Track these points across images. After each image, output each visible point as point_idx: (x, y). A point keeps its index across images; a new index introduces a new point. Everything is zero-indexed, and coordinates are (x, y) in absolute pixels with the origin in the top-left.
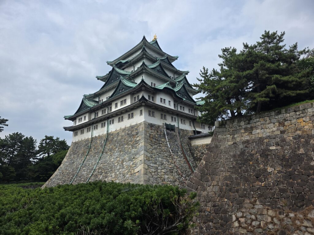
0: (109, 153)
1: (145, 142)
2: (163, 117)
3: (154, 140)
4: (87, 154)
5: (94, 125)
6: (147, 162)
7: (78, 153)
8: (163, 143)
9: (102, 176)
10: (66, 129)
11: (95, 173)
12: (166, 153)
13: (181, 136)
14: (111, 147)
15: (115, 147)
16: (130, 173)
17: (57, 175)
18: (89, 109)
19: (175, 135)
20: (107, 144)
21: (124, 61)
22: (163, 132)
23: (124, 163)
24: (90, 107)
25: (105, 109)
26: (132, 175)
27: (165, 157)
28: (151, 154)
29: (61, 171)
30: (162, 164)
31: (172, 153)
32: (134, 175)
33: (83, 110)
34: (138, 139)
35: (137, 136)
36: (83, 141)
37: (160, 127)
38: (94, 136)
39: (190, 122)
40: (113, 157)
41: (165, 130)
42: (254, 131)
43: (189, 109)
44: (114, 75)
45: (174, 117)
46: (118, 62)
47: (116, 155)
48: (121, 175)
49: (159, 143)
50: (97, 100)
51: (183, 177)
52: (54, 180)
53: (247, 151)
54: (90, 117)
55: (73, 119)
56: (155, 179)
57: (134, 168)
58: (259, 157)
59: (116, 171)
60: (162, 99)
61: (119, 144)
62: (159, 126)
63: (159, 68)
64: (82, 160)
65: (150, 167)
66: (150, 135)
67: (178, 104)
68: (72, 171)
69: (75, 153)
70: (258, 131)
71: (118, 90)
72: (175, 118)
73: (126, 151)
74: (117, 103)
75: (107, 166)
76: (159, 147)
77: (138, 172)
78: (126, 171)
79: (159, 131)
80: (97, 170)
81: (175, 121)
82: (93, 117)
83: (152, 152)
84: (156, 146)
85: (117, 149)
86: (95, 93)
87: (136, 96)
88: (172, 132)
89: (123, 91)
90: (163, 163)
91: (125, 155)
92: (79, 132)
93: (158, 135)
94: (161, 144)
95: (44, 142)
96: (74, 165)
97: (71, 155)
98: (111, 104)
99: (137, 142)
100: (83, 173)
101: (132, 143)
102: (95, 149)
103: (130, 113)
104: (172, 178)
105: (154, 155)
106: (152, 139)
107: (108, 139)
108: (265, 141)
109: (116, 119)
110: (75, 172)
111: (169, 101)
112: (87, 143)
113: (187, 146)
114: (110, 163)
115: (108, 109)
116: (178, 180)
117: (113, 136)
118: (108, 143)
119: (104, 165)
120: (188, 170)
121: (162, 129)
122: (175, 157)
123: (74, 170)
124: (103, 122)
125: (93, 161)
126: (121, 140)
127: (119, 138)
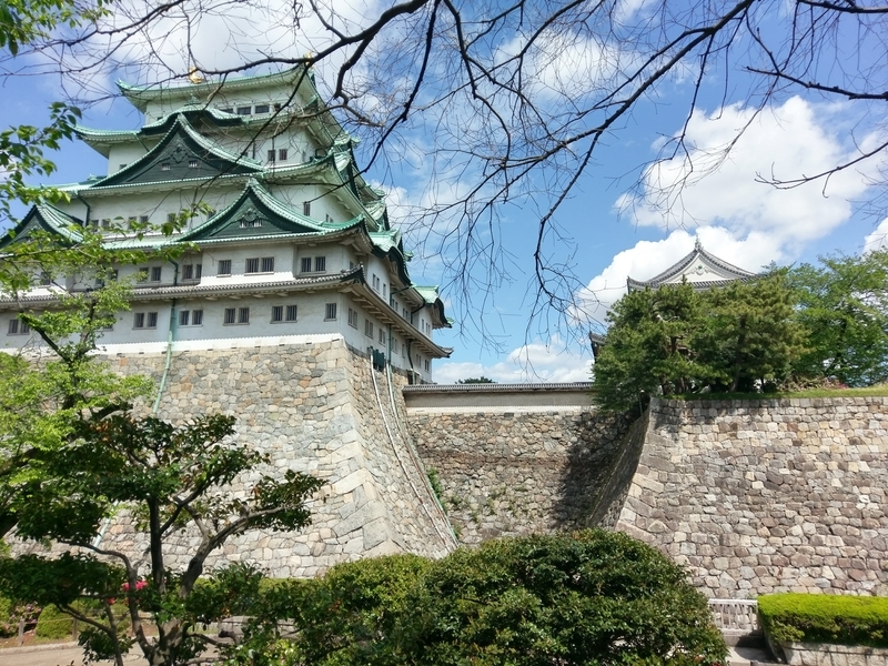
1: (351, 403)
2: (368, 329)
3: (362, 398)
6: (366, 462)
8: (374, 407)
19: (384, 384)
26: (329, 502)
28: (366, 441)
31: (391, 437)
32: (336, 500)
34: (322, 391)
35: (316, 381)
37: (365, 360)
39: (404, 346)
41: (372, 368)
44: (179, 150)
45: (383, 330)
49: (370, 408)
60: (375, 275)
62: (362, 357)
65: (375, 478)
66: (354, 381)
67: (394, 294)
71: (234, 218)
72: (384, 334)
73: (278, 425)
74: (229, 261)
76: (371, 419)
77: (352, 492)
79: (364, 371)
81: (385, 341)
83: (366, 434)
84: (367, 416)
88: (380, 375)
89: (261, 229)
90: (388, 467)
91: (277, 436)
93: (364, 383)
99: (323, 400)
103: (283, 304)
104: (410, 507)
105: (369, 442)
106: (359, 396)
109: (215, 312)
111: (384, 284)
113: (402, 415)
115: (177, 271)
117: (200, 366)
121: (368, 365)
122: (397, 448)
126: (243, 385)
127: (230, 376)
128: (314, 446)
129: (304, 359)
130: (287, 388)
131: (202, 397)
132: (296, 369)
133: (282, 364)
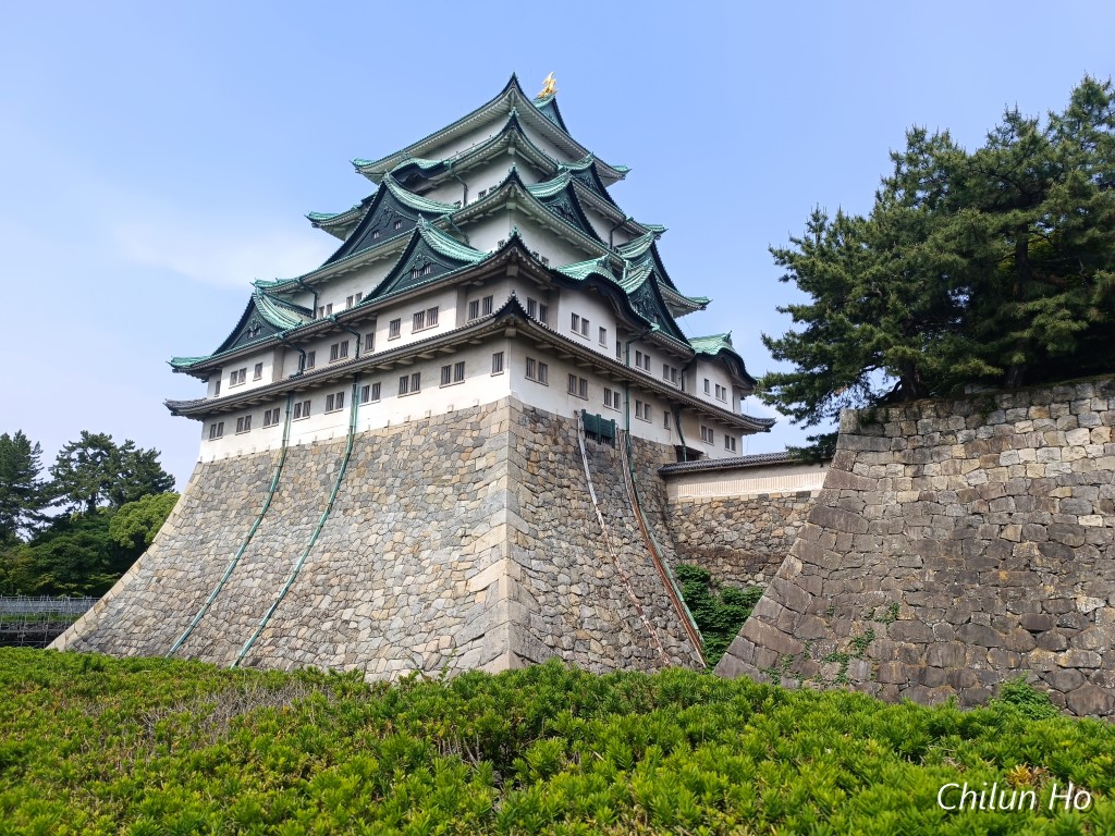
0: (358, 511)
1: (510, 475)
2: (577, 388)
3: (543, 473)
4: (260, 511)
5: (297, 401)
6: (517, 552)
7: (224, 507)
8: (572, 486)
9: (328, 599)
10: (175, 409)
11: (299, 587)
12: (584, 524)
13: (635, 464)
14: (365, 488)
15: (383, 490)
16: (448, 593)
17: (131, 588)
18: (278, 338)
19: (613, 460)
20: (350, 476)
21: (426, 164)
22: (574, 443)
23: (424, 555)
24: (282, 329)
25: (344, 339)
26: (460, 601)
27: (580, 540)
28: (532, 525)
29: (150, 573)
30: (572, 564)
31: (603, 526)
32: (469, 599)
33: (252, 339)
34: (481, 464)
35: (477, 452)
36: (246, 459)
37: (565, 426)
38: (292, 443)
39: (666, 414)
40: (375, 528)
41: (581, 437)
42: (1009, 452)
43: (666, 367)
44: (386, 212)
45: (614, 390)
46: (403, 165)
47: (389, 519)
48: (412, 598)
49: (561, 487)
50: (308, 304)
51: (643, 617)
52: (121, 606)
53: (981, 527)
54: (279, 369)
55: (207, 371)
56: (550, 620)
57: (468, 574)
58: (1037, 552)
59: (390, 582)
60: (578, 317)
61: (399, 481)
62: (560, 422)
63: (563, 201)
64: (240, 534)
65: (530, 572)
66: (530, 450)
67: (629, 343)
68: (198, 572)
69: (209, 505)
70: (1026, 454)
71: (406, 269)
72: (616, 395)
73: (432, 509)
74: (399, 320)
75: (352, 563)
76: (558, 501)
77: (485, 589)
78: (435, 585)
79: (560, 440)
80: (309, 576)
81: (616, 405)
82: (291, 368)
83: (537, 517)
84: (549, 495)
85: (393, 497)
86: (300, 278)
87: (480, 297)
88: (605, 447)
89: (429, 276)
90: (575, 562)
91: (429, 523)
92: (230, 423)
93: (555, 454)
94: (568, 487)
95: (74, 455)
96: (205, 551)
97: (192, 513)
98: (374, 323)
99: (480, 475)
100: (248, 583)
101: (456, 479)
102: (299, 495)
103: (453, 362)
104: (607, 617)
105: (541, 527)
106: (536, 469)
107: (352, 457)
108: (1057, 492)
109: (391, 384)
110: (212, 576)
111: (602, 330)
112: (261, 467)
113: (654, 503)
114: (362, 549)
115: (358, 342)
116: (626, 628)
117: (376, 448)
118: (352, 474)
119: (337, 555)
120: (661, 590)
121: (572, 433)
122: (616, 541)
123: (207, 570)
124: (335, 392)
125: (287, 541)
126: (409, 464)
127: (400, 456)
128: (460, 532)
129: (469, 427)
130: (448, 464)
131: (371, 481)
132: (460, 440)
133: (448, 435)
